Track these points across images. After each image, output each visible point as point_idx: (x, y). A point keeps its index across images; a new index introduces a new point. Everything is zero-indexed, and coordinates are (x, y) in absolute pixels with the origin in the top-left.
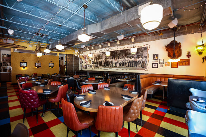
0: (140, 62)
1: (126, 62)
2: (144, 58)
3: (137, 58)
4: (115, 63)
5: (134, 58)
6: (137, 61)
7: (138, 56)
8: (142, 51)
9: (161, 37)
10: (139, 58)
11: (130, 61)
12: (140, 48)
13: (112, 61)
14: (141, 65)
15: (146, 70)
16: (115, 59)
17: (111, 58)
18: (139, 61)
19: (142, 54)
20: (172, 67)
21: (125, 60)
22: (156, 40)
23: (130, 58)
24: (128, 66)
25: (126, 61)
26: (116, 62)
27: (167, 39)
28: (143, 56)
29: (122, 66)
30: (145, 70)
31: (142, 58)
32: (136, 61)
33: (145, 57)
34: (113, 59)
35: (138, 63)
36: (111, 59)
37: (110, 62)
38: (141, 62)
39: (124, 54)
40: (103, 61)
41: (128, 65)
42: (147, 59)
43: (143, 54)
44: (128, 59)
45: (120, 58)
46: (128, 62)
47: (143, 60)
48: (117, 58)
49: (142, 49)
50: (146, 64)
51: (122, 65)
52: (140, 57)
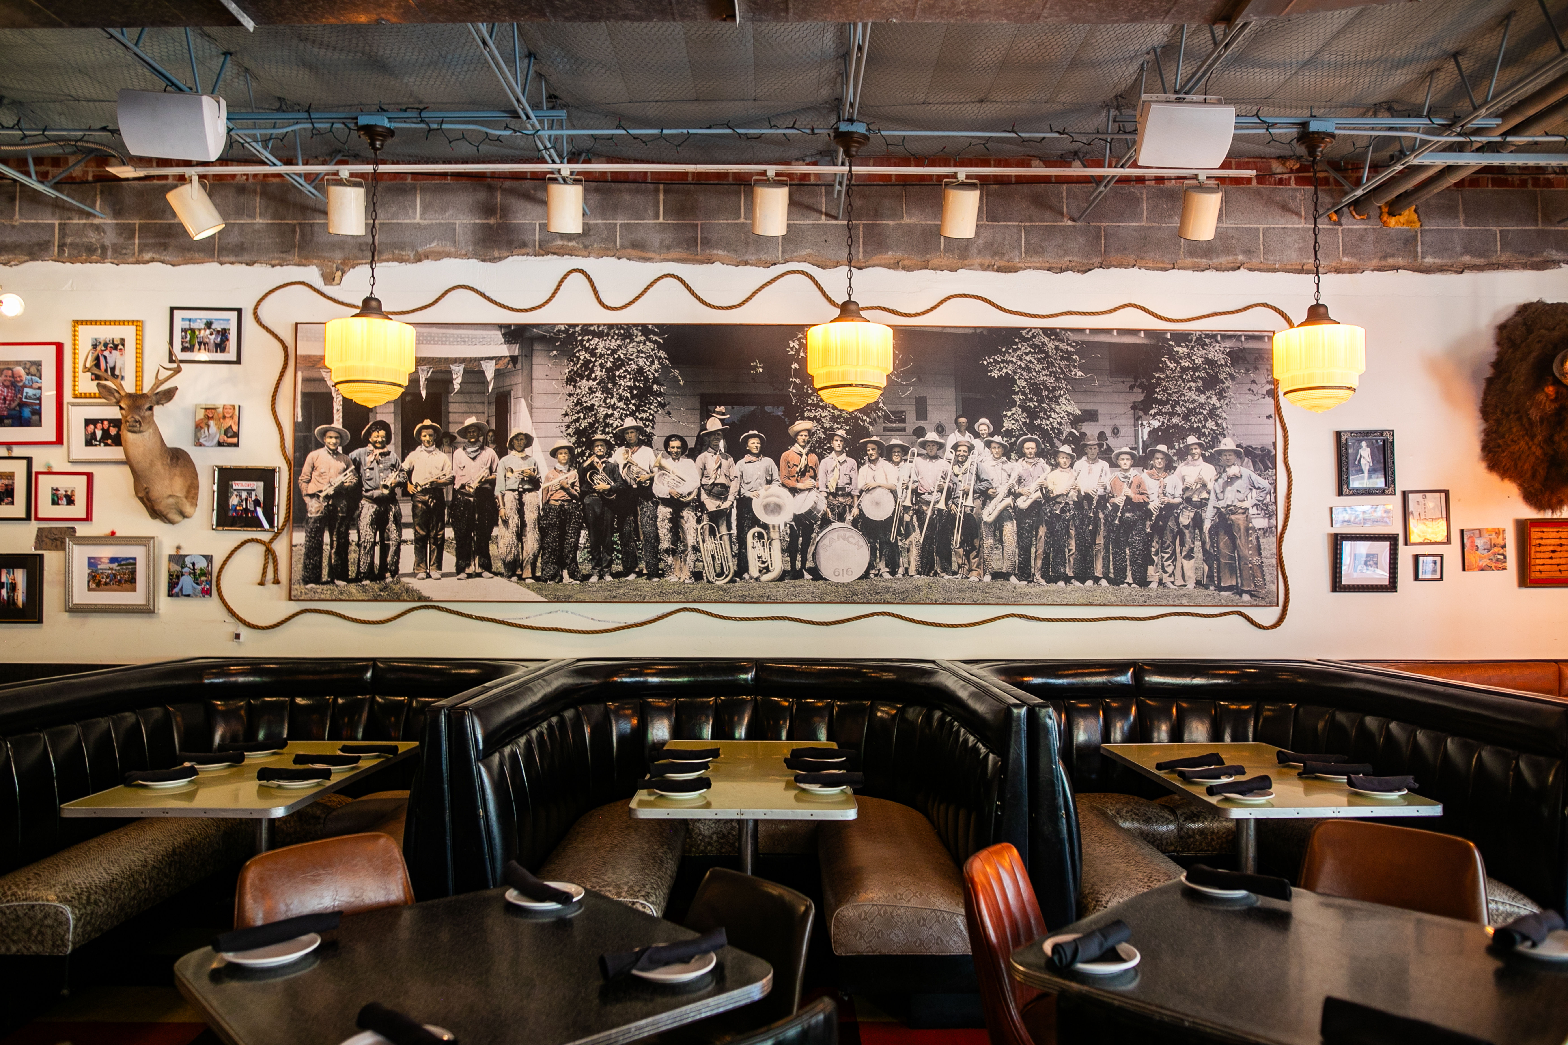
0: (1185, 519)
1: (989, 514)
2: (1244, 470)
3: (1142, 461)
4: (780, 521)
5: (1107, 454)
6: (1154, 505)
7: (1157, 436)
8: (1211, 383)
9: (1409, 242)
10: (1169, 467)
11: (1048, 498)
12: (1182, 337)
13: (720, 491)
14: (1208, 557)
15: (1267, 615)
16: (796, 454)
17: (704, 443)
18: (1169, 510)
19: (1213, 413)
20: (1526, 579)
21: (967, 483)
22: (1352, 270)
23: (1048, 453)
24: (1024, 573)
25: (985, 495)
26: (801, 504)
27: (1468, 277)
28: (1227, 443)
29: (926, 568)
30: (1254, 613)
31: (1208, 471)
32: (1140, 508)
33: (1246, 453)
34: (737, 451)
35: (1159, 530)
36: (708, 458)
37: (676, 504)
38: (1198, 522)
39: (950, 394)
40: (533, 482)
41: (1024, 549)
42: (1274, 484)
43: (1228, 417)
44: (1018, 467)
45: (886, 452)
46: (1019, 515)
47: (1231, 496)
48: (820, 448)
49: (1216, 352)
50: (1269, 544)
51: (912, 559)
52: (1184, 454)
